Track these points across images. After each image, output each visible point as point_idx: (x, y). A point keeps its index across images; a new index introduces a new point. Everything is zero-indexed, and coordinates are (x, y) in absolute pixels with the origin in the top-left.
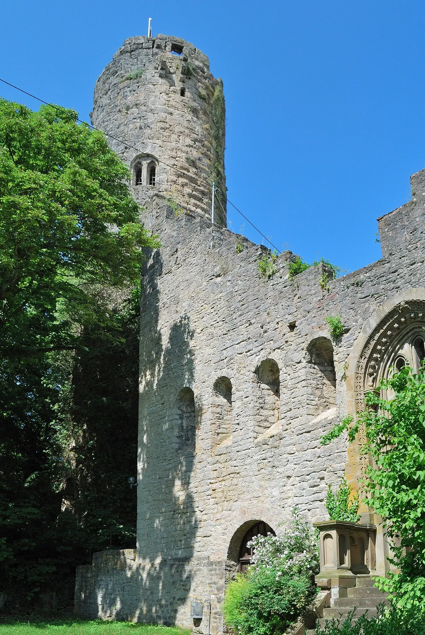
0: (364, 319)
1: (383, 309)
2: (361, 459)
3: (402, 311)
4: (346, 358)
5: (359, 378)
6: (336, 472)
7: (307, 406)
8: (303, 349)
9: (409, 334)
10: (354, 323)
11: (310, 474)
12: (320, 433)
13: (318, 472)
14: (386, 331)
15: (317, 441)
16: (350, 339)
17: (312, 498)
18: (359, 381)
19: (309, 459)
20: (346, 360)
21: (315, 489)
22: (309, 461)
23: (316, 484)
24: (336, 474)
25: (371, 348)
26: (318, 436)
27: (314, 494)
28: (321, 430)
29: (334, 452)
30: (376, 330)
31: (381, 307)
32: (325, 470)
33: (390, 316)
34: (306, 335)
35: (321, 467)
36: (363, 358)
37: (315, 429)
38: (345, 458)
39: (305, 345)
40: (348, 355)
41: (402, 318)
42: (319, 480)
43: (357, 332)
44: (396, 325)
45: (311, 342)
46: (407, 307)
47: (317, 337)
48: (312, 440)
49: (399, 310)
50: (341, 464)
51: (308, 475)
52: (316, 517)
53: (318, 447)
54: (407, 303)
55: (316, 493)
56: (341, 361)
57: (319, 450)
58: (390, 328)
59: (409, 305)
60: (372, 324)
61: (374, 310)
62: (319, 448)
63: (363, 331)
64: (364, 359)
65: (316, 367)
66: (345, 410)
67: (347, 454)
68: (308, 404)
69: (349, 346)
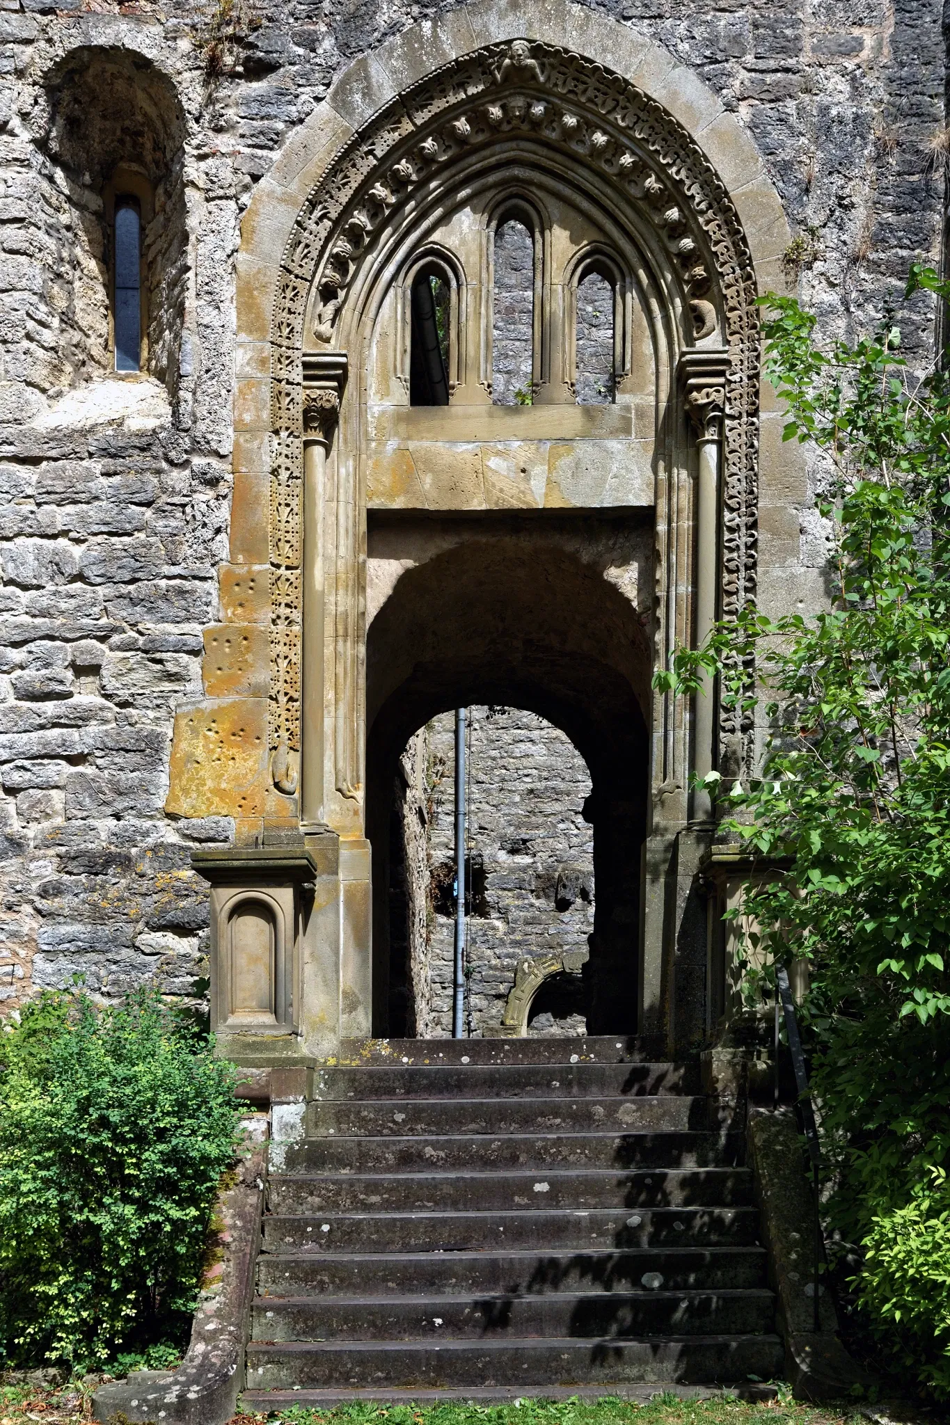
0: (344, 48)
1: (435, 35)
2: (274, 621)
3: (506, 78)
4: (246, 188)
5: (289, 294)
6: (158, 656)
7: (26, 344)
8: (20, 73)
9: (491, 179)
10: (301, 51)
11: (25, 642)
12: (89, 477)
13: (67, 640)
14: (421, 132)
15: (70, 509)
16: (272, 110)
17: (31, 741)
18: (288, 304)
19: (26, 575)
20: (245, 199)
21: (50, 708)
22: (25, 588)
23: (60, 688)
24: (160, 662)
25: (354, 185)
26: (80, 487)
27: (42, 727)
28: (97, 466)
29: (155, 571)
30: (390, 116)
31: (427, 25)
32: (103, 639)
33: (456, 79)
34: (44, 12)
35: (86, 621)
36: (317, 213)
37: (65, 456)
38: (207, 604)
39: (38, 57)
40: (256, 178)
41: (493, 102)
42: (70, 674)
43: (306, 94)
44: (462, 125)
45: (72, 54)
46: (530, 69)
47: (100, 41)
48: (46, 498)
49: (499, 68)
50: (186, 627)
51: (16, 645)
52: (46, 824)
53: (72, 535)
54: (538, 50)
55: (55, 725)
56: (221, 192)
57: (77, 551)
58: (440, 127)
59: (542, 66)
60: (380, 86)
61: (394, 28)
62: (78, 541)
63: (334, 98)
64: (321, 218)
65: (59, 175)
66: (225, 412)
67: (215, 593)
68: (29, 337)
69: (262, 140)
